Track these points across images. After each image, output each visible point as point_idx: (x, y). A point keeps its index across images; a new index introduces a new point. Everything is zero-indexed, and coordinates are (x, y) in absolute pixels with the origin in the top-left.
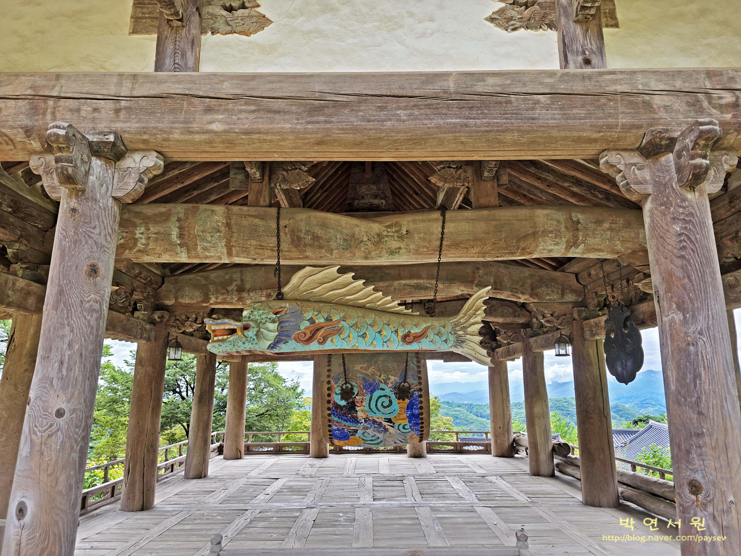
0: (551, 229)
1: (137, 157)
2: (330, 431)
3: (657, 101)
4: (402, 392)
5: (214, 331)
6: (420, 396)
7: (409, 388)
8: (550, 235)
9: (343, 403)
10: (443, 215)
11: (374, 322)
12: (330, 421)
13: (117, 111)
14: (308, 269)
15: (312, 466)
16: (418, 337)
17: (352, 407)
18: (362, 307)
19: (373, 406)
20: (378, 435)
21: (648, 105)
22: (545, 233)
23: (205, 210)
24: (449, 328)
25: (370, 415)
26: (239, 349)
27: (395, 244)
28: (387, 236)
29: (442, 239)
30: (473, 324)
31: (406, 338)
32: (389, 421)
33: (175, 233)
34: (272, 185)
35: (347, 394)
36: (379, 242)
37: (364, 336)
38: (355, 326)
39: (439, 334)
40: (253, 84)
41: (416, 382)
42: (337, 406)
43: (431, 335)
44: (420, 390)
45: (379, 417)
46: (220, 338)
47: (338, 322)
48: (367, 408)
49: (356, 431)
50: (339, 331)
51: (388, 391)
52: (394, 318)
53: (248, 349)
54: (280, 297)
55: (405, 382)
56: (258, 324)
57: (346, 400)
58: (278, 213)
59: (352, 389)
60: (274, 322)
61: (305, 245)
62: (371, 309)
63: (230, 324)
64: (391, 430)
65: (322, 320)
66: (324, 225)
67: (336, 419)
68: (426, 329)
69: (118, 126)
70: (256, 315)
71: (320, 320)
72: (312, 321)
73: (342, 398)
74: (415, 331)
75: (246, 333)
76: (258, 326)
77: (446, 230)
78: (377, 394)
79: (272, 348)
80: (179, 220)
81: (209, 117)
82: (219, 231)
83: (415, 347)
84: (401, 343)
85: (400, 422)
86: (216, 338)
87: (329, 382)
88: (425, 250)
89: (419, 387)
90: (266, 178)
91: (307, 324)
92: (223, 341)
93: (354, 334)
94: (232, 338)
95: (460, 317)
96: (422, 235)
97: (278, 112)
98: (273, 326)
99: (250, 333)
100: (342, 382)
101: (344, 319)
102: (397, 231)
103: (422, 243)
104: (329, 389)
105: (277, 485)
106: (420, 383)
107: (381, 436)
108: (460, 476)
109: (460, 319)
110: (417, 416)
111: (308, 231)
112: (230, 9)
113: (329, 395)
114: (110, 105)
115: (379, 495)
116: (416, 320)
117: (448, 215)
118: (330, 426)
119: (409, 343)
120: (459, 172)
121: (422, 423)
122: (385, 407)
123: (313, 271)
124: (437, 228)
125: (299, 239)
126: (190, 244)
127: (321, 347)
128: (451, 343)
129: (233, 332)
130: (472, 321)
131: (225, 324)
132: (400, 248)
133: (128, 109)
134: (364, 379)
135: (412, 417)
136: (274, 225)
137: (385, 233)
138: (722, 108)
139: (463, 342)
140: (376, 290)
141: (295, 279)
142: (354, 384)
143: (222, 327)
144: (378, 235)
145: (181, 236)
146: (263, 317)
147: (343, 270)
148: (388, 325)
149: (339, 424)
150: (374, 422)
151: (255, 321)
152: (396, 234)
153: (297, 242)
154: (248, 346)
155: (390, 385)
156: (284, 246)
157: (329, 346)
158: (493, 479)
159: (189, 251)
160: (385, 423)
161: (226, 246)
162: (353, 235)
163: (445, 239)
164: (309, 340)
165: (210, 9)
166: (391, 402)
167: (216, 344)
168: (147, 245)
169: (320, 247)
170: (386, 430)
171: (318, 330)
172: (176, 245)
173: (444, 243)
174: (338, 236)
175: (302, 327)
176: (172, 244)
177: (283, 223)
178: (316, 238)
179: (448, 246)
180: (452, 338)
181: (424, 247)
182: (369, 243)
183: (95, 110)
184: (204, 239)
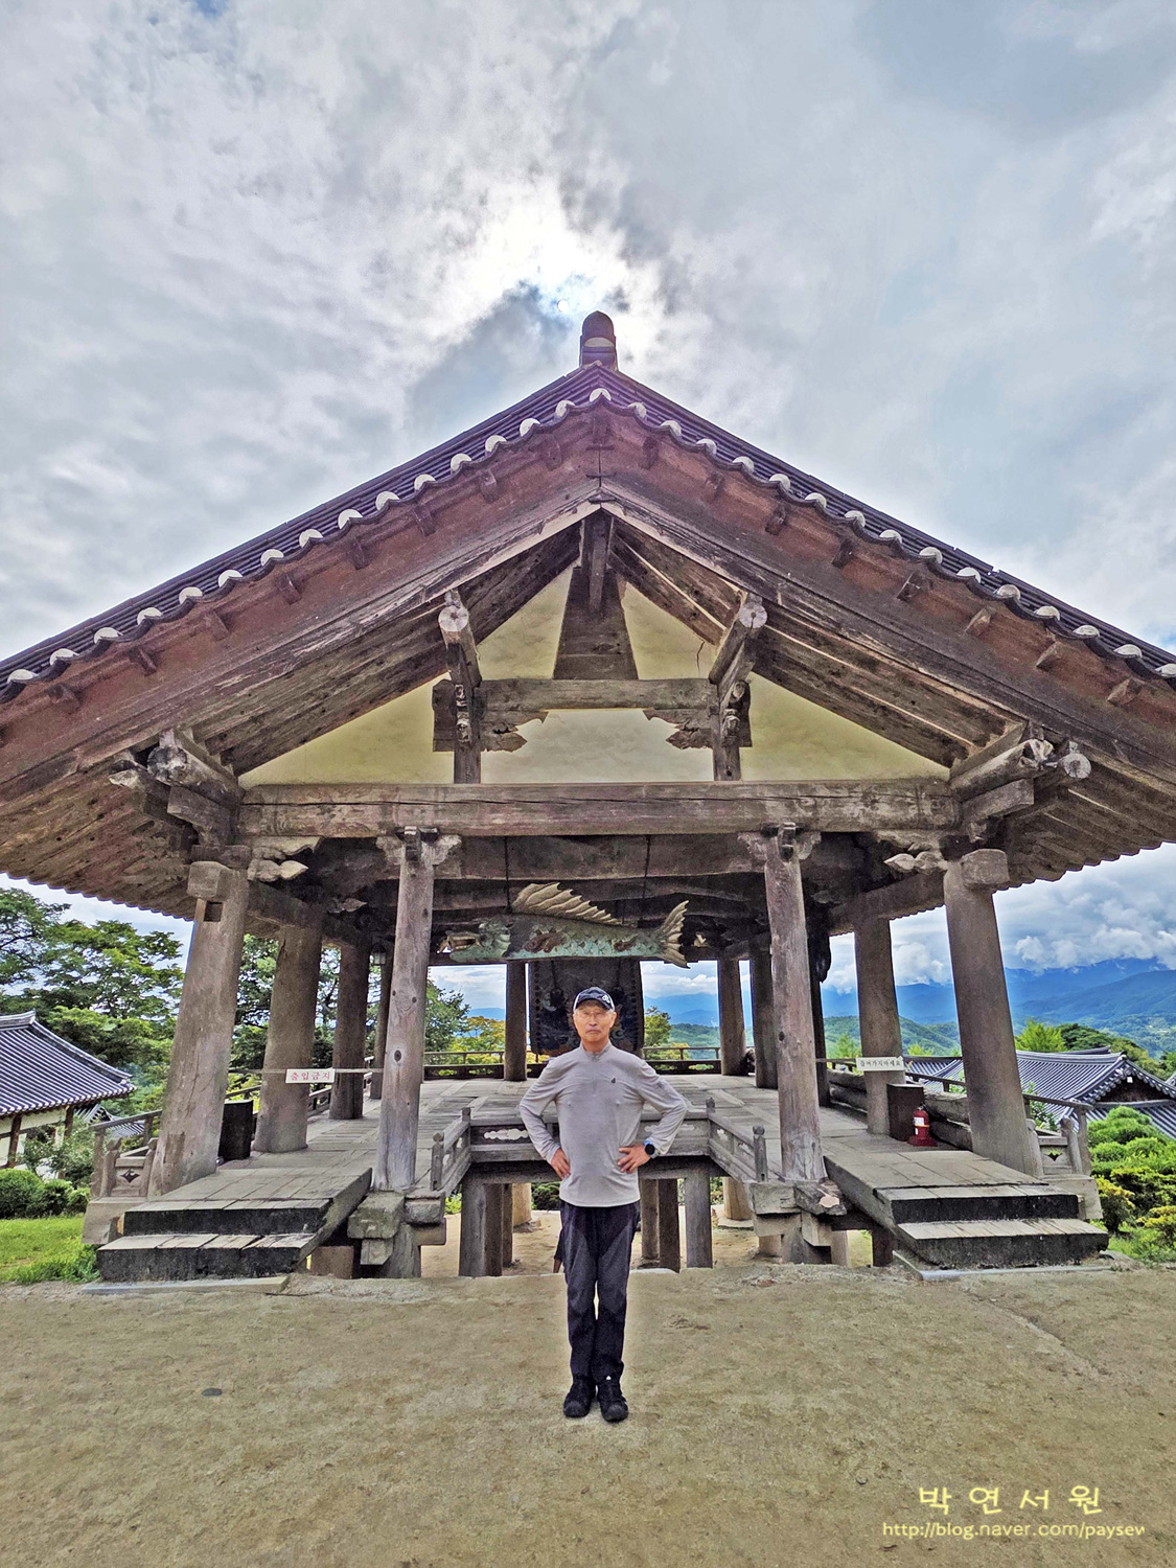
1: (447, 838)
3: (769, 804)
9: (553, 1009)
11: (591, 933)
12: (539, 1028)
13: (436, 812)
14: (532, 885)
15: (508, 1090)
16: (628, 946)
18: (580, 920)
21: (763, 807)
24: (654, 936)
28: (601, 856)
29: (648, 859)
30: (673, 933)
31: (618, 946)
36: (594, 862)
37: (583, 945)
38: (575, 936)
39: (645, 943)
40: (519, 793)
42: (547, 1012)
43: (639, 944)
44: (633, 995)
46: (462, 948)
47: (561, 933)
50: (562, 942)
52: (607, 928)
53: (486, 957)
56: (494, 935)
60: (506, 933)
62: (588, 921)
63: (469, 936)
65: (547, 932)
67: (545, 1026)
68: (635, 938)
69: (437, 821)
70: (491, 928)
71: (545, 932)
72: (538, 932)
73: (552, 1004)
74: (626, 940)
75: (483, 943)
76: (494, 937)
79: (507, 956)
81: (493, 815)
83: (625, 953)
84: (614, 951)
86: (458, 948)
88: (634, 868)
89: (632, 990)
91: (535, 935)
92: (464, 950)
93: (574, 944)
94: (471, 948)
95: (662, 928)
96: (631, 856)
97: (535, 811)
98: (506, 937)
99: (488, 944)
100: (551, 986)
101: (565, 931)
102: (609, 852)
104: (537, 995)
106: (633, 987)
109: (662, 930)
110: (631, 1022)
111: (532, 853)
112: (499, 732)
113: (538, 1001)
114: (432, 807)
118: (539, 1034)
119: (622, 950)
121: (637, 1027)
123: (538, 886)
127: (547, 955)
128: (655, 950)
129: (470, 942)
130: (672, 931)
131: (464, 935)
132: (613, 867)
133: (444, 810)
135: (625, 1023)
137: (599, 854)
138: (807, 808)
139: (666, 949)
140: (591, 904)
141: (521, 896)
143: (462, 938)
144: (593, 855)
146: (497, 929)
147: (563, 885)
148: (603, 934)
151: (491, 933)
152: (608, 855)
154: (486, 954)
156: (512, 867)
157: (553, 953)
161: (460, 866)
162: (572, 856)
163: (651, 859)
164: (536, 950)
165: (485, 733)
167: (458, 953)
171: (545, 940)
173: (650, 862)
174: (559, 857)
175: (531, 938)
178: (539, 859)
180: (656, 946)
181: (632, 866)
183: (423, 811)
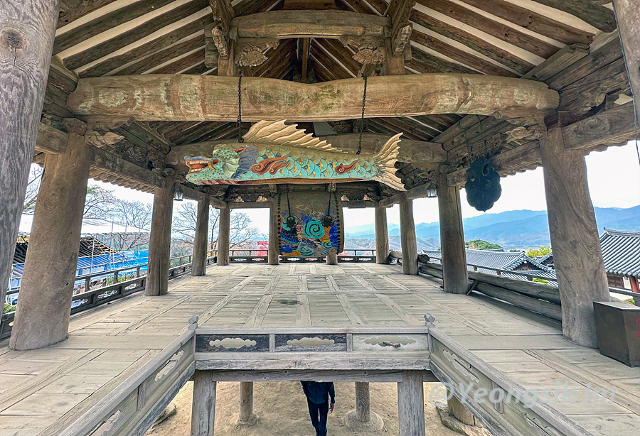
0: (447, 89)
2: (280, 247)
4: (327, 222)
5: (191, 165)
6: (338, 225)
7: (331, 219)
8: (447, 94)
9: (288, 229)
10: (365, 79)
11: (314, 157)
12: (280, 240)
14: (262, 122)
15: (269, 269)
16: (348, 169)
17: (294, 231)
18: (305, 147)
19: (308, 231)
20: (311, 249)
22: (443, 92)
23: (186, 78)
24: (372, 162)
25: (306, 237)
26: (210, 179)
27: (328, 101)
28: (322, 95)
29: (365, 96)
30: (391, 159)
31: (338, 169)
32: (318, 240)
33: (163, 95)
34: (236, 62)
35: (291, 223)
36: (317, 99)
37: (306, 168)
38: (299, 160)
39: (364, 166)
41: (336, 216)
42: (284, 231)
43: (358, 167)
44: (338, 221)
45: (312, 238)
46: (196, 170)
47: (286, 157)
48: (303, 232)
49: (297, 247)
50: (286, 164)
51: (317, 222)
52: (329, 154)
53: (216, 178)
54: (242, 141)
55: (328, 215)
56: (225, 160)
57: (290, 227)
58: (240, 80)
59: (294, 220)
60: (236, 158)
61: (260, 103)
62: (311, 149)
63: (203, 160)
64: (319, 246)
65: (273, 156)
66: (274, 88)
67: (284, 239)
68: (355, 162)
70: (223, 153)
71: (271, 157)
72: (265, 157)
73: (288, 226)
74: (347, 164)
75: (215, 166)
76: (224, 161)
77: (367, 90)
78: (310, 223)
79: (235, 177)
80: (166, 85)
82: (196, 94)
83: (346, 176)
84: (335, 173)
85: (325, 241)
86: (192, 171)
87: (279, 216)
88: (352, 105)
89: (337, 219)
90: (231, 56)
91: (262, 159)
92: (198, 172)
93: (298, 166)
94: (204, 170)
95: (381, 155)
96: (350, 93)
98: (234, 161)
99: (218, 166)
100: (287, 215)
101: (290, 155)
102: (330, 91)
103: (349, 99)
104: (279, 220)
105: (247, 280)
106: (338, 217)
107: (312, 250)
108: (361, 275)
109: (380, 155)
110: (336, 238)
111: (262, 92)
113: (279, 224)
115: (311, 287)
116: (346, 157)
117: (369, 79)
118: (280, 244)
119: (342, 173)
120: (375, 52)
121: (339, 242)
122: (315, 232)
123: (266, 123)
124: (360, 88)
125: (255, 98)
126: (175, 103)
127: (272, 177)
128: (374, 173)
129: (206, 165)
130: (389, 157)
131: (200, 159)
132: (333, 104)
134: (302, 214)
135: (333, 238)
136: (236, 88)
137: (321, 93)
139: (383, 172)
140: (314, 136)
141: (252, 129)
142: (295, 217)
143: (197, 163)
144: (316, 94)
145: (168, 97)
146: (228, 154)
148: (325, 160)
149: (285, 242)
150: (308, 241)
151: (222, 158)
152: (329, 94)
153: (253, 100)
154: (217, 176)
155: (319, 218)
156: (244, 104)
157: (278, 175)
158: (382, 276)
159: (174, 109)
160: (315, 242)
161: (201, 105)
162: (297, 94)
163: (367, 97)
164: (263, 171)
166: (319, 228)
167: (193, 175)
168: (142, 104)
169: (272, 104)
170: (316, 246)
171: (270, 163)
172: (164, 104)
173: (366, 99)
174: (285, 96)
175: (258, 162)
176: (161, 103)
177: (243, 86)
178: (268, 97)
179: (369, 101)
180: (374, 169)
181: (351, 102)
182: (309, 100)
184: (185, 100)
